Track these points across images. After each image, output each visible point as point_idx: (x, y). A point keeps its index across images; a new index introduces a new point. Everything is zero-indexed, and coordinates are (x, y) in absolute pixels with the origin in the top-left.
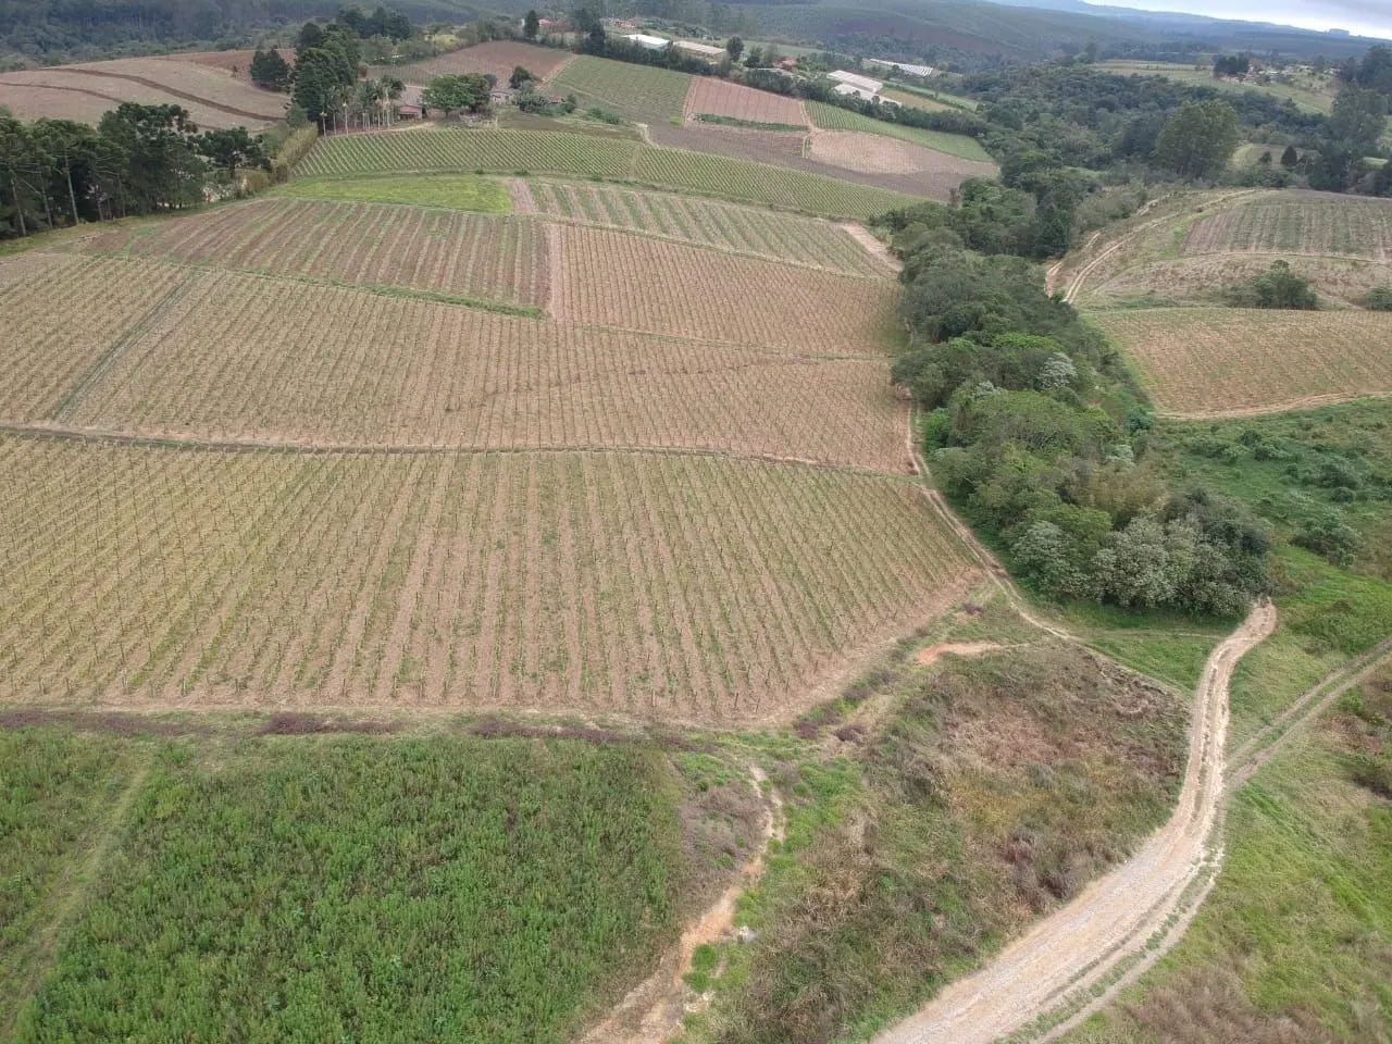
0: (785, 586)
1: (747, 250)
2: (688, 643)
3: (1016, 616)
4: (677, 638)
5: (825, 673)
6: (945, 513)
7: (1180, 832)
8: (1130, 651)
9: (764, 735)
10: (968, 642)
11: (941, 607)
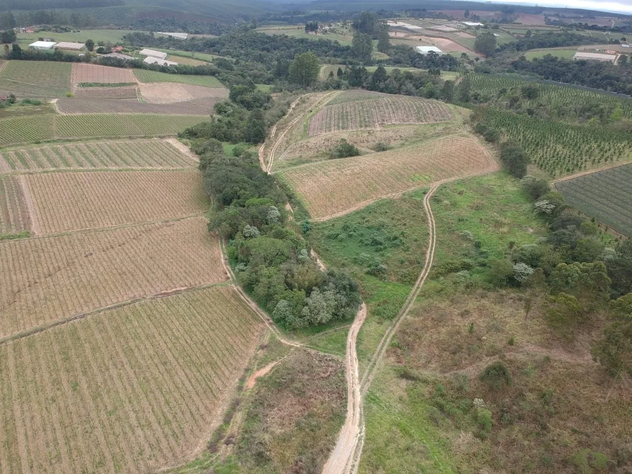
0: (188, 371)
1: (125, 167)
2: (155, 426)
3: (280, 343)
4: (149, 425)
5: (214, 413)
6: (244, 297)
7: (350, 424)
8: (322, 344)
9: (197, 459)
10: (264, 367)
11: (252, 351)
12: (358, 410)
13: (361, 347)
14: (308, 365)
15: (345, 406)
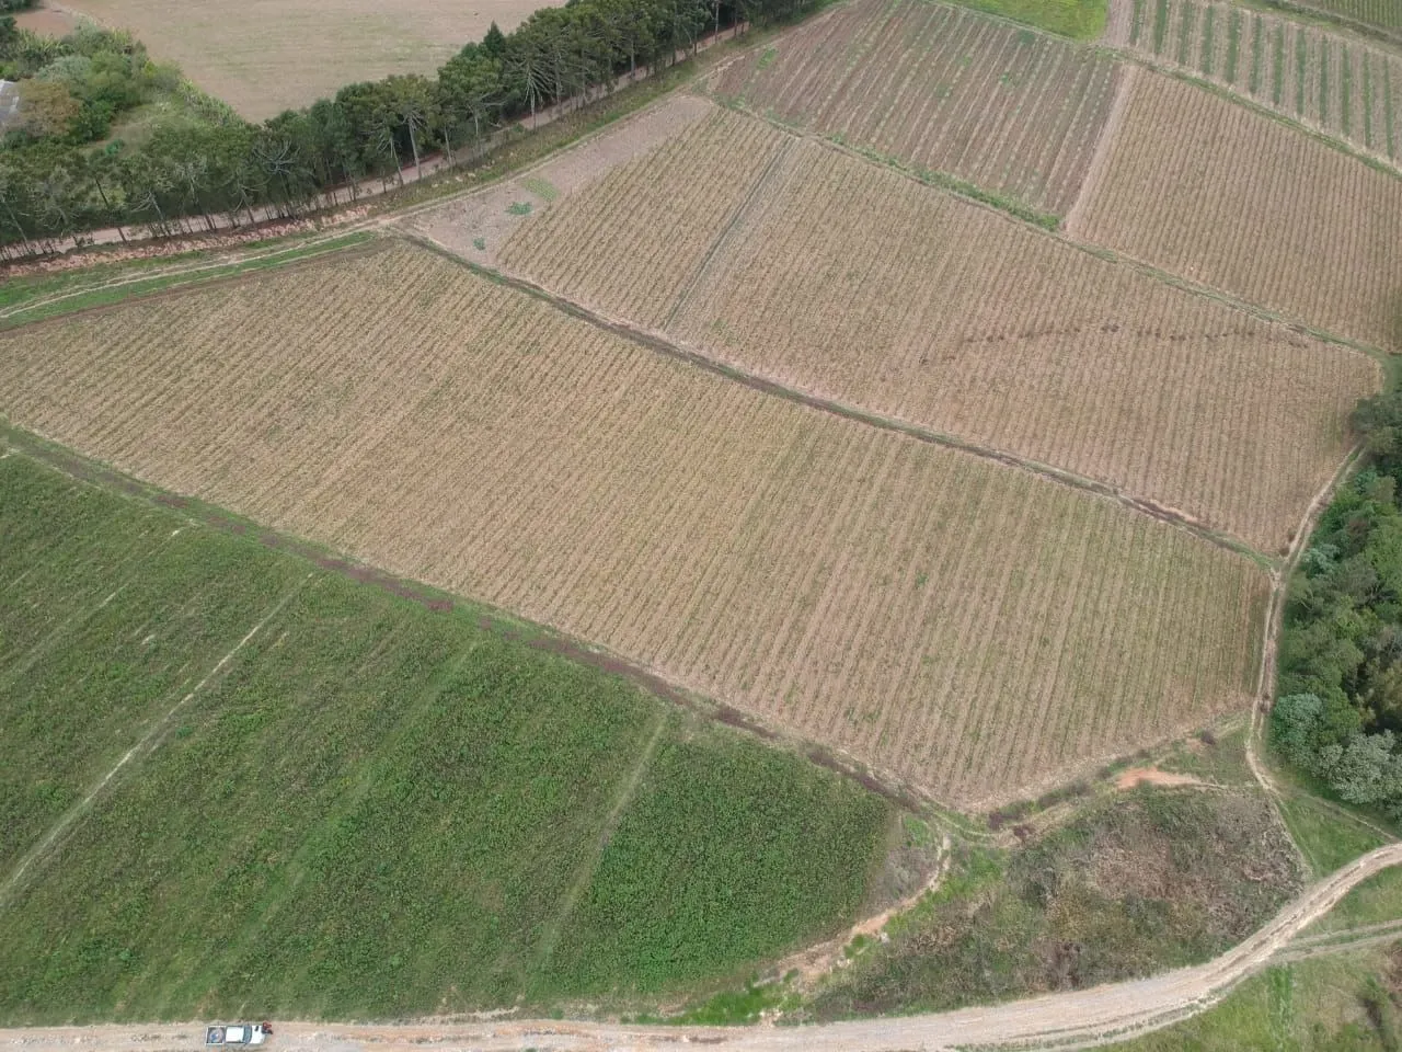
7: (1203, 975)
8: (1307, 823)
9: (966, 816)
10: (1174, 772)
11: (1182, 730)
12: (1238, 970)
13: (1365, 893)
14: (1244, 834)
15: (1227, 945)
